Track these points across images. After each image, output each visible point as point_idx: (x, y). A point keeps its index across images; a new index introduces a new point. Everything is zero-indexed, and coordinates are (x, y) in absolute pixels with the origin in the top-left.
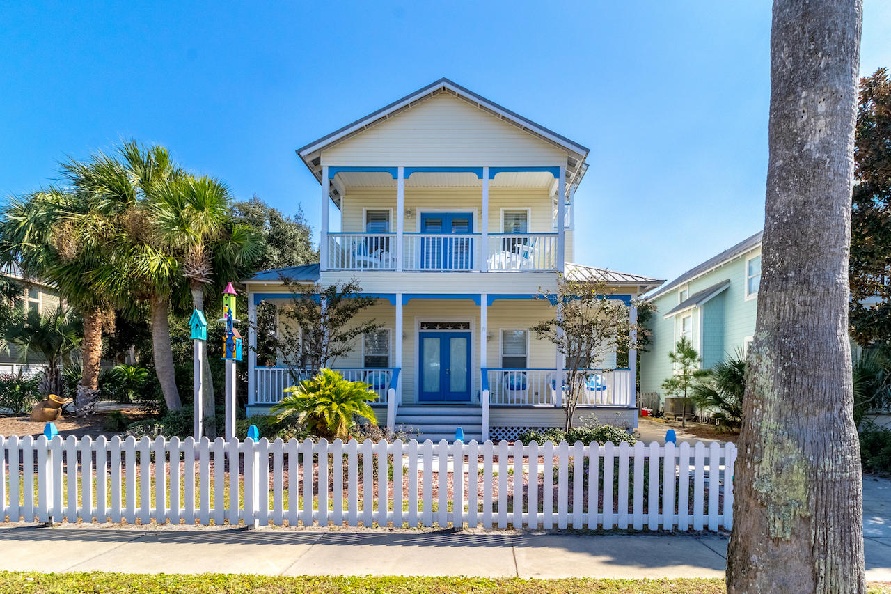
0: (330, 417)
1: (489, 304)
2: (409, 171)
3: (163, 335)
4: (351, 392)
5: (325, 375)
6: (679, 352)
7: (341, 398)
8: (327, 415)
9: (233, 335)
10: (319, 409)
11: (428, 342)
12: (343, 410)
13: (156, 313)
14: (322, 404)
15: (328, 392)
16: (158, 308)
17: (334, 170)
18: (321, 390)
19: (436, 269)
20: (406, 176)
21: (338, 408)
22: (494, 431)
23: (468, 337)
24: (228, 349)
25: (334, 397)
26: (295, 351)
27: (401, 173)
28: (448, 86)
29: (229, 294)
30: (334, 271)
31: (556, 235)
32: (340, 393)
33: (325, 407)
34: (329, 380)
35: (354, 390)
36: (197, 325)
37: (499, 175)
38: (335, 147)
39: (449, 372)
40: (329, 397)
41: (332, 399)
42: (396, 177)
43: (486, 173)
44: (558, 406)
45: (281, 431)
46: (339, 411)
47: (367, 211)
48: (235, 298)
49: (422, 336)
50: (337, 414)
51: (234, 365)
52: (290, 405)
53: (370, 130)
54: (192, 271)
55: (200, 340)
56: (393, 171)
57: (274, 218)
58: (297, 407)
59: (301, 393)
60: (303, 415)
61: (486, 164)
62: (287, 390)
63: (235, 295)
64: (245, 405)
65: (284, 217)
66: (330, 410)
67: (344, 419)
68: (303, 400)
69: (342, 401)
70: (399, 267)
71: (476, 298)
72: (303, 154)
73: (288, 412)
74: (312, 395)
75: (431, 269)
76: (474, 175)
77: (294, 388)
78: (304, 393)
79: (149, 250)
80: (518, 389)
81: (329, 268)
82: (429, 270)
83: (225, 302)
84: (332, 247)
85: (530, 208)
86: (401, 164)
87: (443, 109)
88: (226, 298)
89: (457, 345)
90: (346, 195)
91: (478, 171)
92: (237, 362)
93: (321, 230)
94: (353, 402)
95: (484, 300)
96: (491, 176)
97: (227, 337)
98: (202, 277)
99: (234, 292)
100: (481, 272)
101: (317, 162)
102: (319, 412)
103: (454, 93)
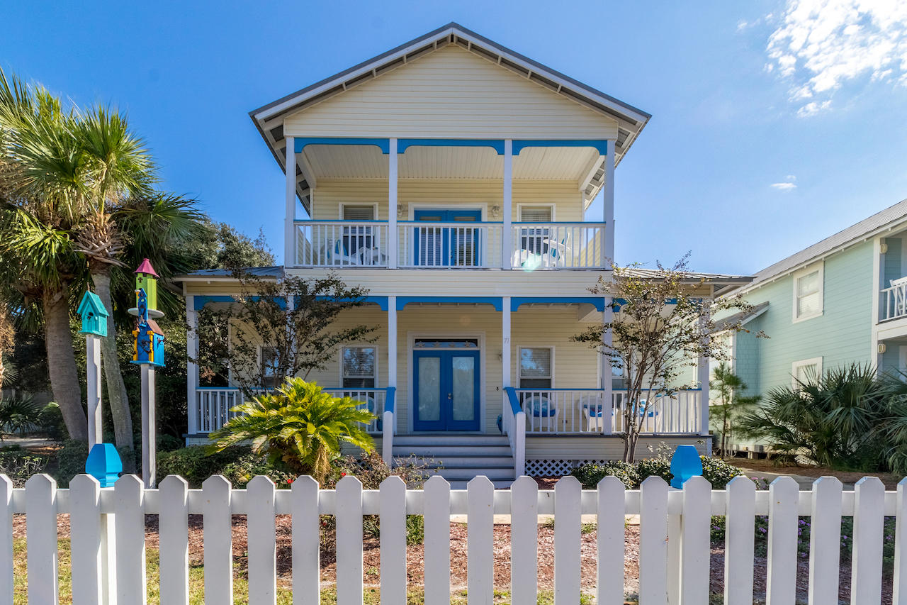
0: (304, 443)
1: (513, 309)
2: (404, 144)
3: (62, 344)
4: (335, 410)
5: (294, 386)
6: (717, 379)
7: (320, 418)
8: (299, 441)
9: (148, 328)
10: (287, 433)
11: (424, 363)
12: (325, 434)
13: (51, 315)
14: (292, 425)
15: (300, 409)
16: (55, 309)
17: (301, 143)
18: (288, 406)
19: (442, 266)
20: (401, 151)
21: (316, 432)
22: (529, 465)
23: (476, 355)
24: (141, 350)
25: (309, 416)
26: (250, 361)
27: (393, 146)
28: (458, 33)
29: (145, 274)
30: (304, 268)
31: (603, 225)
32: (319, 411)
33: (295, 430)
34: (301, 393)
35: (341, 407)
36: (91, 314)
37: (525, 151)
38: (302, 113)
39: (452, 397)
40: (303, 415)
41: (306, 420)
42: (386, 152)
43: (508, 147)
44: (606, 434)
45: (228, 466)
46: (318, 436)
47: (345, 207)
48: (154, 281)
49: (417, 355)
50: (315, 441)
51: (152, 373)
52: (240, 427)
53: (352, 90)
54: (91, 247)
55: (97, 336)
56: (383, 144)
57: (226, 236)
58: (250, 430)
59: (256, 411)
60: (259, 443)
61: (508, 134)
62: (236, 409)
63: (154, 277)
64: (184, 435)
65: (237, 234)
66: (304, 435)
67: (327, 447)
68: (260, 419)
69: (321, 423)
70: (392, 263)
71: (496, 302)
72: (259, 117)
73: (236, 437)
74: (274, 413)
75: (434, 266)
76: (492, 151)
77: (248, 405)
78: (263, 411)
79: (26, 219)
80: (545, 415)
81: (297, 265)
82: (432, 267)
83: (139, 285)
84: (301, 243)
85: (554, 205)
86: (394, 134)
87: (450, 64)
88: (140, 279)
89: (463, 366)
90: (317, 187)
91: (498, 145)
92: (156, 368)
93: (285, 217)
94: (340, 424)
95: (507, 305)
96: (516, 152)
97: (138, 330)
98: (107, 256)
99: (152, 271)
100: (502, 269)
101: (278, 134)
102: (286, 437)
103: (465, 43)
